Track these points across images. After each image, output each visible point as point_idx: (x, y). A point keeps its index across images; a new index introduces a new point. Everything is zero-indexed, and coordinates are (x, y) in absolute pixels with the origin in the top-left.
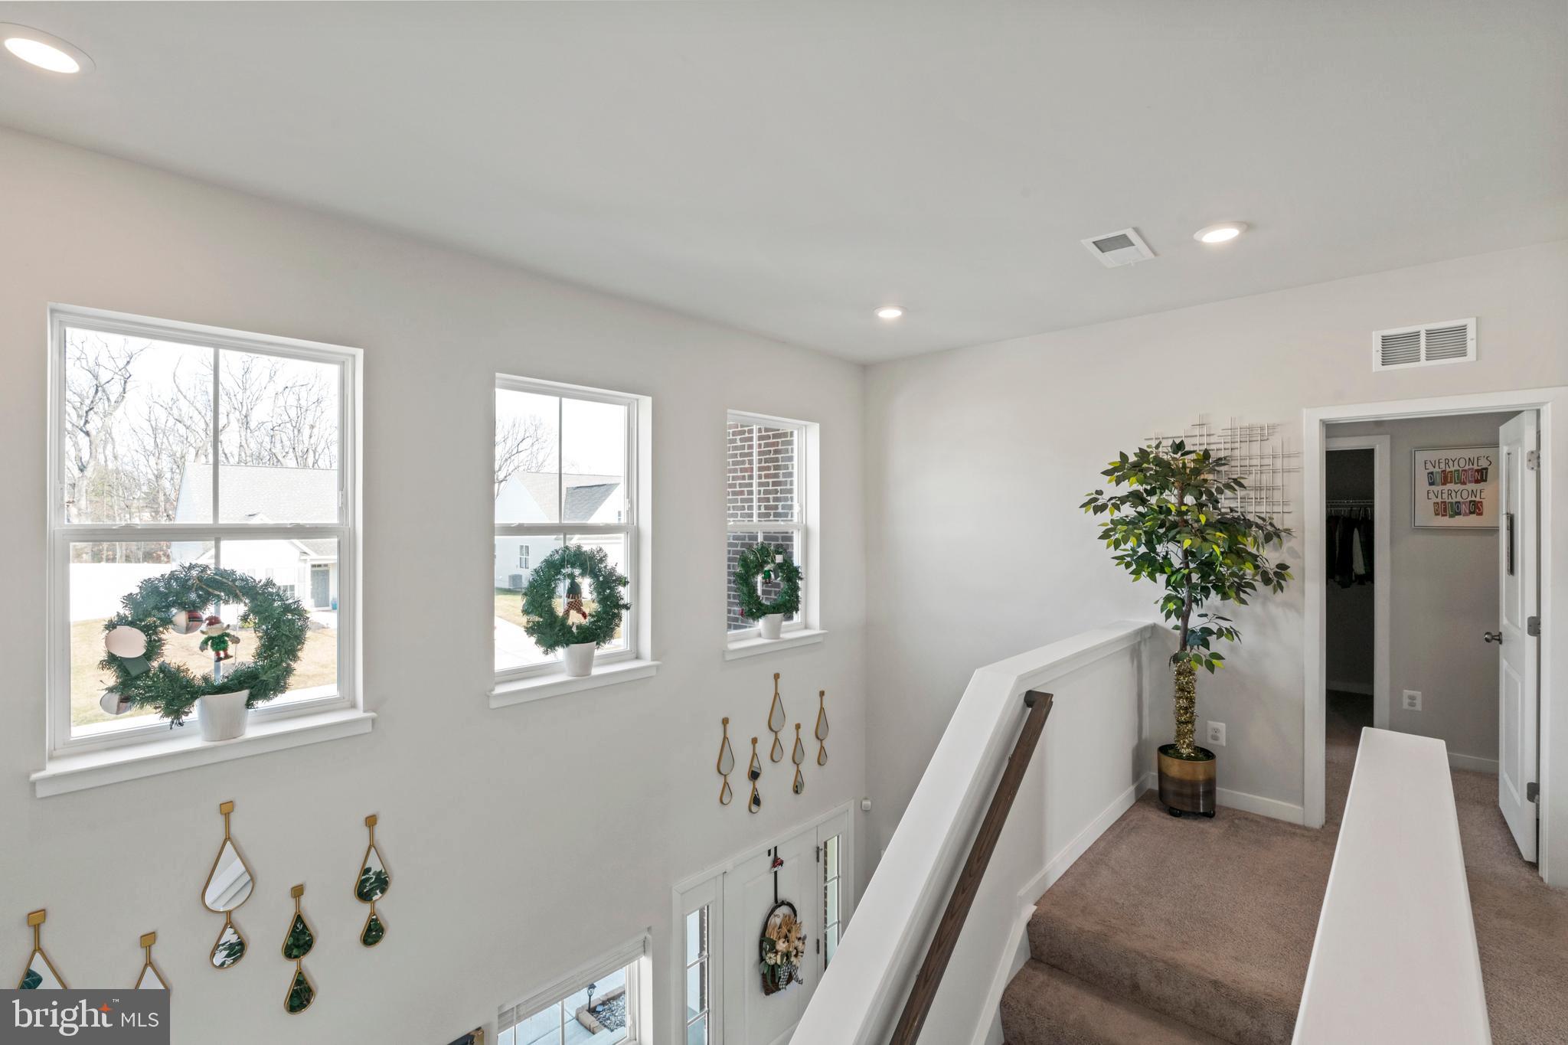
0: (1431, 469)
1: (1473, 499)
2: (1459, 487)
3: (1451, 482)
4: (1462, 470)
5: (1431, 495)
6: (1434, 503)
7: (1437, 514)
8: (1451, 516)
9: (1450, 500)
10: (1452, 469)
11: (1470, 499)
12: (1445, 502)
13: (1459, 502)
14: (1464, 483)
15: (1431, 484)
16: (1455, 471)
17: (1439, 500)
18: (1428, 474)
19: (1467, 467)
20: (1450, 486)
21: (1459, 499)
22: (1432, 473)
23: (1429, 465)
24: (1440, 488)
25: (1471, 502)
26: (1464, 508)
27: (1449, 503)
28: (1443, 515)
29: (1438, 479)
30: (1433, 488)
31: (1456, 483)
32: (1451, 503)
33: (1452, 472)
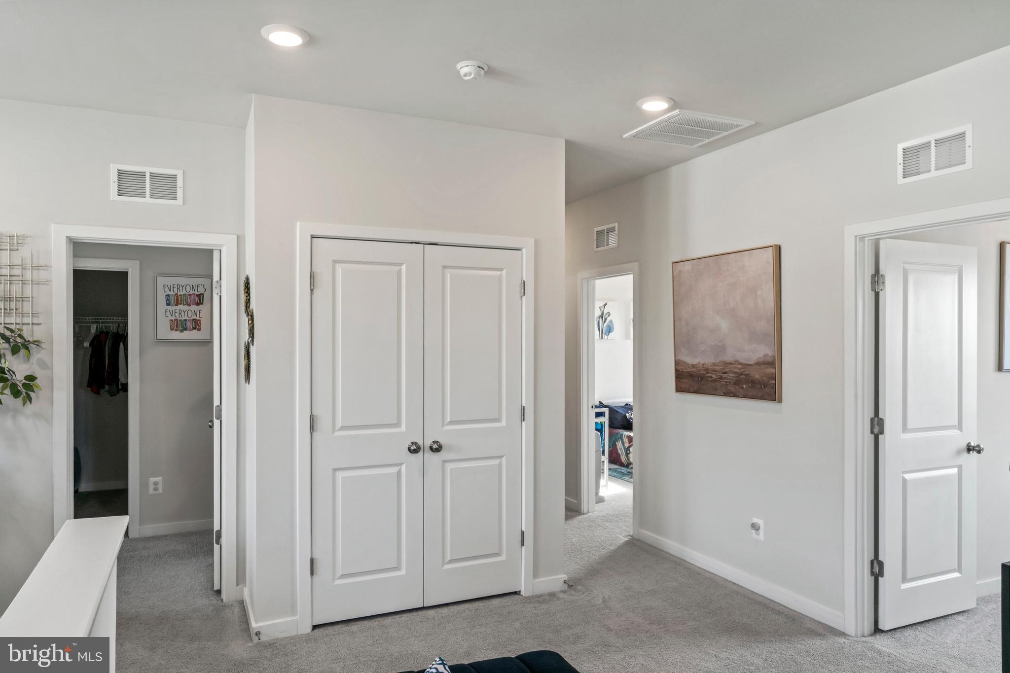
0: (168, 293)
1: (195, 317)
2: (186, 308)
3: (181, 304)
4: (188, 295)
5: (168, 314)
6: (170, 320)
7: (172, 330)
8: (181, 331)
9: (181, 318)
10: (182, 293)
11: (193, 318)
12: (177, 320)
13: (186, 320)
14: (189, 305)
15: (168, 304)
16: (184, 295)
17: (173, 318)
18: (166, 296)
19: (191, 293)
20: (181, 307)
21: (186, 318)
22: (168, 295)
23: (166, 289)
24: (175, 308)
25: (193, 319)
26: (189, 325)
27: (180, 320)
28: (176, 330)
29: (173, 302)
30: (169, 308)
31: (184, 305)
32: (181, 320)
33: (181, 295)
